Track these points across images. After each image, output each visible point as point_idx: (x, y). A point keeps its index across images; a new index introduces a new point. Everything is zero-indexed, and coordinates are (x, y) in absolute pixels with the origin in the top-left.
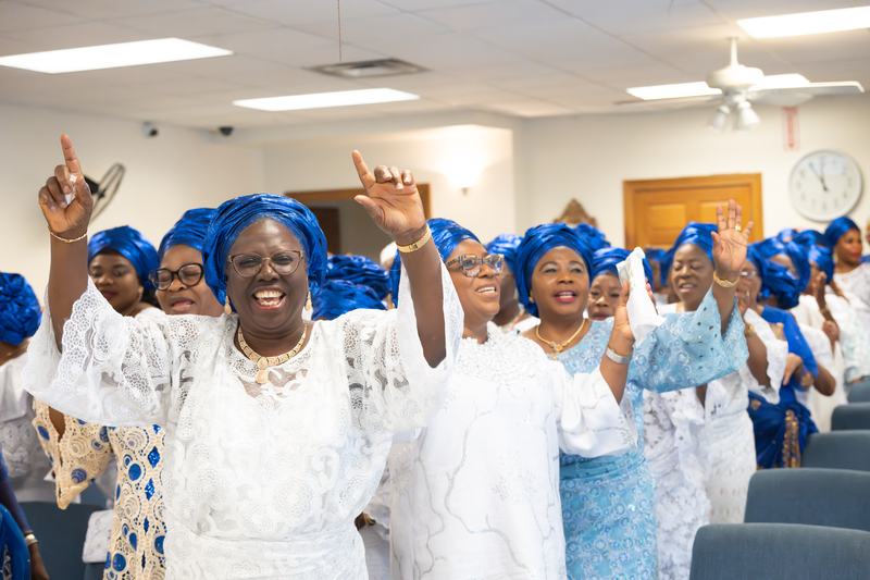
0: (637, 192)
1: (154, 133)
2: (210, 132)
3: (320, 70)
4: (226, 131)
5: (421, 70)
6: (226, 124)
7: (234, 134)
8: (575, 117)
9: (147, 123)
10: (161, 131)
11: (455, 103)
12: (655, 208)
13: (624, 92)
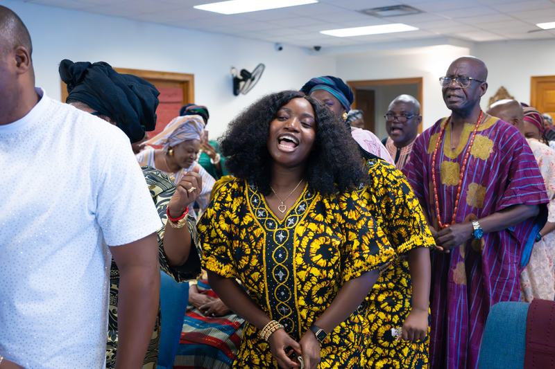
0: (539, 82)
1: (281, 49)
2: (310, 49)
3: (364, 12)
4: (317, 48)
5: (420, 12)
6: (317, 45)
7: (321, 50)
8: (505, 42)
9: (277, 44)
10: (284, 48)
11: (438, 33)
12: (549, 92)
13: (535, 25)
